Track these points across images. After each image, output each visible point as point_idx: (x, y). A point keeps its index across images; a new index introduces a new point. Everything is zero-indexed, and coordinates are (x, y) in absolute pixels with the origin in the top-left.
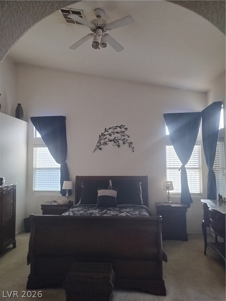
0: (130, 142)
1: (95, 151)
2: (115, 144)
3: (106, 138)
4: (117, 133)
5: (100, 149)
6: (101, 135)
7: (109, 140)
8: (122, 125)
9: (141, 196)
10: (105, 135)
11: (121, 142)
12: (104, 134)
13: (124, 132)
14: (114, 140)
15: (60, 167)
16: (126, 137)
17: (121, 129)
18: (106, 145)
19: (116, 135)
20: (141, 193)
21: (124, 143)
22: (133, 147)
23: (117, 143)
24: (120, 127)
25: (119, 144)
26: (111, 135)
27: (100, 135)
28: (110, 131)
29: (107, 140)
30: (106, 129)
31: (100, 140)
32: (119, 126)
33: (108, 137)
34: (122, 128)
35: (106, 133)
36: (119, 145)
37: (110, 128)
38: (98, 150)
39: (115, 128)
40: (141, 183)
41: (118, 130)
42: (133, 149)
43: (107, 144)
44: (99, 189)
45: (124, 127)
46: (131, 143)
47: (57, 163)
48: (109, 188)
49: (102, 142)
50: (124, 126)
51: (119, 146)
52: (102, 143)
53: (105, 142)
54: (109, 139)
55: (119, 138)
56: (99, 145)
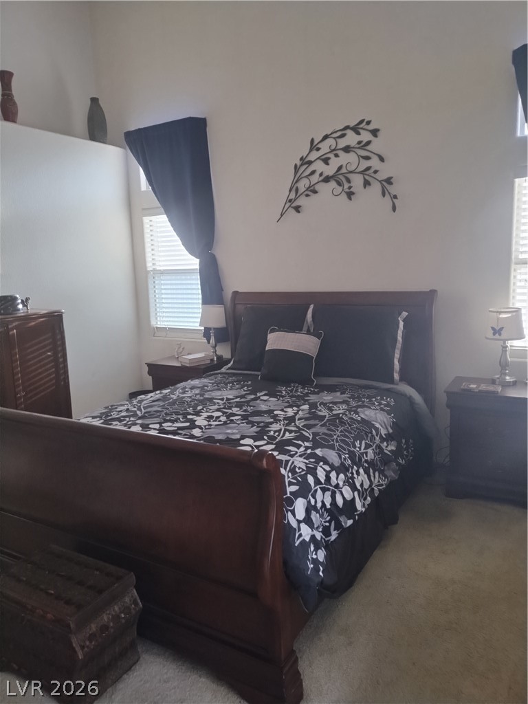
0: (385, 178)
1: (282, 215)
2: (340, 189)
3: (313, 172)
4: (347, 149)
5: (297, 209)
6: (299, 163)
7: (321, 178)
8: (362, 122)
9: (397, 355)
10: (310, 163)
11: (357, 181)
12: (308, 159)
13: (369, 143)
14: (338, 178)
15: (198, 267)
16: (374, 163)
17: (358, 133)
18: (313, 196)
19: (344, 158)
20: (399, 345)
21: (367, 183)
22: (393, 193)
23: (346, 185)
24: (356, 130)
25: (350, 188)
26: (329, 158)
27: (296, 165)
28: (325, 147)
29: (315, 178)
30: (312, 141)
31: (296, 182)
32: (352, 124)
33: (319, 166)
34: (361, 131)
35: (314, 155)
36: (352, 190)
37: (326, 137)
38: (292, 211)
39: (339, 134)
40: (405, 314)
41: (351, 139)
42: (394, 200)
43: (315, 192)
44: (273, 331)
45: (367, 127)
46: (389, 181)
47: (193, 257)
48: (305, 328)
49: (303, 185)
50: (368, 123)
51: (350, 195)
52: (302, 189)
53: (309, 187)
54: (321, 174)
55: (351, 168)
56: (293, 196)
